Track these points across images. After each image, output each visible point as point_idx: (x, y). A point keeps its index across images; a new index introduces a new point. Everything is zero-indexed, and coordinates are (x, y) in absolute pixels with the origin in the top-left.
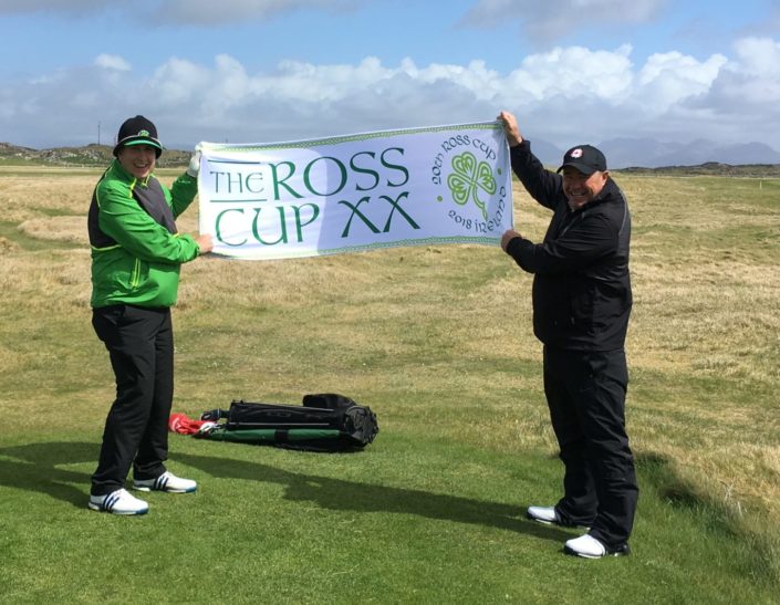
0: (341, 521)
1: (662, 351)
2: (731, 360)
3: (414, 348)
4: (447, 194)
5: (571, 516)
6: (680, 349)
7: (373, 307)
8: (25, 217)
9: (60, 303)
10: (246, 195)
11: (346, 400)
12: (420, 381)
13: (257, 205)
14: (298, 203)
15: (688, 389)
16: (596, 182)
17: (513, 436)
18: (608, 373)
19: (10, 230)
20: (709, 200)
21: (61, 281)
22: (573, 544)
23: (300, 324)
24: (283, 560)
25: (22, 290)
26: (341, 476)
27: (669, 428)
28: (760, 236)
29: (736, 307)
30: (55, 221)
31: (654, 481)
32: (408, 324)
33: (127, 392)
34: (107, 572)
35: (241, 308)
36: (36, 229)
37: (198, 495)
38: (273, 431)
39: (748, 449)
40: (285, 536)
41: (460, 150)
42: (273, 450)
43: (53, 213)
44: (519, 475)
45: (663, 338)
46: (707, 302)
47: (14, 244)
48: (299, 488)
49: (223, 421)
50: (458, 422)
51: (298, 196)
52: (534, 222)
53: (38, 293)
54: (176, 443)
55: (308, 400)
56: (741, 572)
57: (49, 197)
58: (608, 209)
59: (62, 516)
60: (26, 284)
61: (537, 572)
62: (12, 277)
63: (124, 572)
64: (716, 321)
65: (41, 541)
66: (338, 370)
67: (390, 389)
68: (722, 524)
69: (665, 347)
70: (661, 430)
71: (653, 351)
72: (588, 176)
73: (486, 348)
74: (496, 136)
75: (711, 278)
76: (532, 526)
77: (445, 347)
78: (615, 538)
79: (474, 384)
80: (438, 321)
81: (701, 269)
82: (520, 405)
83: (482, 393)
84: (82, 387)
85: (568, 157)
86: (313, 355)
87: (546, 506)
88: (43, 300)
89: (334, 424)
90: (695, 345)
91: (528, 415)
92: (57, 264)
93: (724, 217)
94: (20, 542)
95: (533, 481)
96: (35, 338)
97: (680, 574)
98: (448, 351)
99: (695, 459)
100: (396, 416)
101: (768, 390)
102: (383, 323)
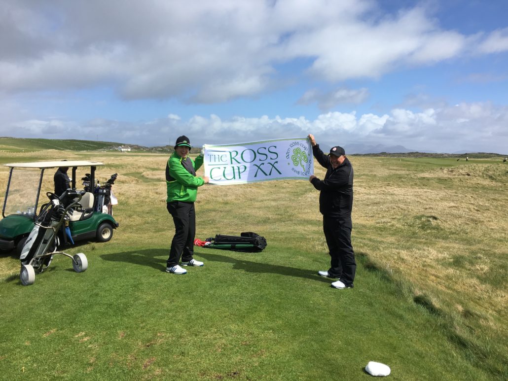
0: (254, 276)
1: (365, 218)
2: (389, 220)
3: (280, 217)
4: (291, 162)
5: (333, 274)
6: (372, 217)
7: (265, 202)
8: (144, 171)
9: (156, 201)
10: (221, 162)
11: (255, 234)
12: (282, 228)
13: (225, 166)
14: (239, 165)
15: (374, 230)
16: (341, 159)
17: (314, 247)
18: (345, 225)
19: (139, 175)
20: (383, 165)
21: (157, 193)
22: (334, 284)
23: (240, 208)
24: (233, 290)
25: (143, 196)
26: (254, 261)
27: (367, 244)
28: (400, 178)
29: (391, 202)
30: (154, 172)
31: (362, 262)
32: (278, 208)
33: (179, 231)
34: (172, 294)
35: (220, 203)
36: (148, 175)
37: (204, 267)
38: (230, 245)
39: (394, 251)
40: (234, 281)
41: (295, 147)
42: (230, 252)
43: (154, 169)
44: (316, 260)
45: (366, 213)
46: (381, 200)
47: (140, 180)
48: (239, 265)
49: (213, 242)
50: (294, 242)
51: (239, 163)
52: (321, 173)
53: (148, 197)
54: (196, 249)
55: (243, 234)
56: (392, 293)
57: (152, 164)
58: (345, 169)
59: (156, 274)
60: (144, 194)
61: (322, 294)
62: (139, 192)
63: (178, 294)
64: (384, 207)
65: (149, 283)
66: (253, 224)
67: (271, 231)
68: (386, 277)
69: (367, 216)
70: (365, 245)
71: (362, 218)
72: (338, 157)
73: (305, 217)
74: (308, 142)
75: (383, 192)
76: (320, 278)
77: (290, 216)
78: (348, 282)
79: (300, 229)
80: (288, 207)
81: (380, 189)
82: (316, 236)
83: (303, 232)
84: (164, 230)
85: (331, 151)
86: (245, 219)
87: (325, 271)
88: (150, 200)
89: (251, 242)
90: (377, 215)
91: (319, 239)
92: (155, 187)
93: (388, 171)
94: (142, 284)
95: (320, 262)
96: (147, 213)
97: (371, 294)
98: (291, 217)
99: (376, 254)
100: (273, 240)
101: (402, 231)
102: (269, 208)
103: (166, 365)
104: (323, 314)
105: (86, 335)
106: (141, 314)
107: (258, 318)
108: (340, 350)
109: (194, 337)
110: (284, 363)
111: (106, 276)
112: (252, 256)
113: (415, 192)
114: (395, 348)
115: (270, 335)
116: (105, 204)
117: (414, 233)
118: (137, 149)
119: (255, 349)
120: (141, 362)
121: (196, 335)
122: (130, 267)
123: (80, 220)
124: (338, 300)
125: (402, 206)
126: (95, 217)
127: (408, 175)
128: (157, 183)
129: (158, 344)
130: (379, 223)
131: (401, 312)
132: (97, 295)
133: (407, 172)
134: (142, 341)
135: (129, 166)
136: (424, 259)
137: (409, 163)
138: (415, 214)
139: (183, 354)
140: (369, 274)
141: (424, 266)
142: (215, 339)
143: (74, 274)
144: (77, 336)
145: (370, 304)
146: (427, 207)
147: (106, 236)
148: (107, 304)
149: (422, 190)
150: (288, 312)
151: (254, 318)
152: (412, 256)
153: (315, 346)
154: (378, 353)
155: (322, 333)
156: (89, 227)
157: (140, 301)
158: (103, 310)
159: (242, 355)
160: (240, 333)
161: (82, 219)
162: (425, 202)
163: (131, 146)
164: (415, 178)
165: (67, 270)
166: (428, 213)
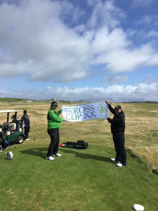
0: (83, 161)
2: (139, 132)
3: (93, 131)
6: (132, 131)
7: (87, 124)
9: (42, 124)
10: (70, 113)
11: (84, 141)
12: (94, 136)
13: (72, 114)
15: (133, 137)
17: (108, 145)
19: (35, 112)
20: (135, 107)
21: (42, 121)
22: (118, 164)
23: (76, 127)
24: (75, 168)
25: (36, 122)
26: (83, 153)
27: (131, 143)
28: (143, 113)
29: (140, 124)
31: (129, 153)
32: (92, 127)
34: (49, 170)
35: (68, 125)
36: (38, 112)
37: (62, 157)
38: (73, 146)
39: (142, 147)
40: (75, 164)
41: (101, 105)
42: (73, 149)
43: (41, 110)
44: (109, 153)
45: (129, 129)
46: (136, 123)
47: (35, 115)
48: (78, 155)
49: (66, 144)
50: (100, 143)
51: (78, 113)
53: (38, 123)
55: (78, 141)
57: (40, 108)
59: (42, 161)
61: (112, 169)
63: (51, 170)
64: (137, 126)
65: (39, 165)
66: (82, 135)
67: (90, 138)
69: (130, 131)
71: (128, 131)
73: (104, 131)
75: (136, 119)
78: (124, 163)
79: (102, 136)
80: (97, 127)
81: (135, 118)
82: (109, 140)
83: (103, 138)
84: (45, 138)
86: (79, 132)
87: (113, 158)
89: (82, 145)
90: (134, 130)
91: (110, 142)
92: (41, 118)
93: (137, 110)
94: (36, 165)
95: (111, 154)
96: (38, 130)
97: (134, 169)
98: (98, 131)
99: (135, 149)
100: (91, 142)
101: (145, 137)
102: (89, 127)
103: (46, 206)
104: (114, 180)
105: (12, 191)
106: (35, 180)
107: (85, 182)
108: (122, 198)
109: (58, 192)
110: (97, 205)
111: (21, 162)
112: (82, 151)
113: (149, 119)
114: (145, 196)
115: (91, 190)
116: (20, 128)
117: (150, 138)
118: (34, 101)
119: (85, 198)
120: (36, 204)
121: (59, 191)
122: (31, 157)
123: (10, 135)
124: (119, 172)
125: (144, 126)
126: (16, 133)
127: (146, 111)
128: (42, 116)
129: (43, 195)
130: (135, 134)
131: (147, 178)
132: (17, 171)
133: (146, 110)
134: (36, 194)
135: (31, 109)
136: (155, 151)
137: (146, 106)
138: (150, 130)
139: (53, 200)
140: (132, 159)
141: (155, 154)
142: (67, 193)
143: (7, 161)
144: (8, 191)
145: (134, 174)
146: (155, 126)
147: (21, 141)
148: (21, 176)
149: (152, 118)
150: (98, 179)
151: (84, 182)
152: (150, 149)
153: (111, 196)
154: (138, 199)
155: (113, 189)
156: (13, 138)
157: (35, 174)
158: (19, 178)
159: (79, 201)
160: (78, 189)
161: (11, 134)
162: (154, 124)
163: (32, 100)
164: (149, 112)
165: (4, 159)
166: (155, 129)
